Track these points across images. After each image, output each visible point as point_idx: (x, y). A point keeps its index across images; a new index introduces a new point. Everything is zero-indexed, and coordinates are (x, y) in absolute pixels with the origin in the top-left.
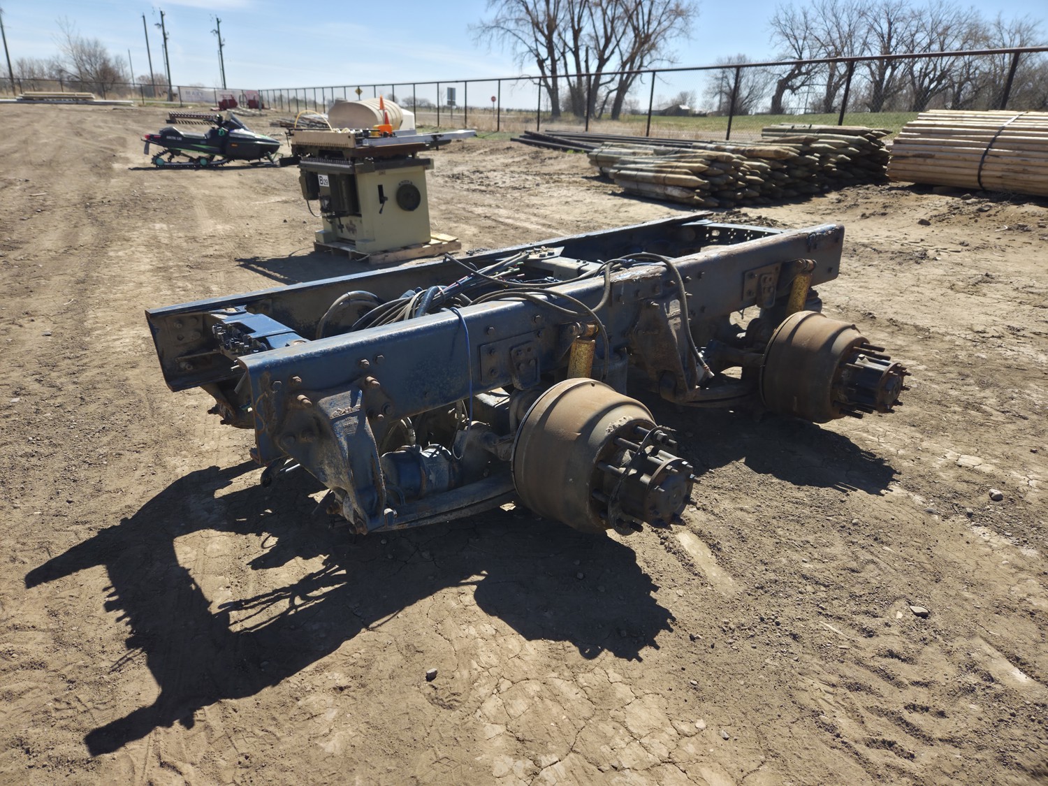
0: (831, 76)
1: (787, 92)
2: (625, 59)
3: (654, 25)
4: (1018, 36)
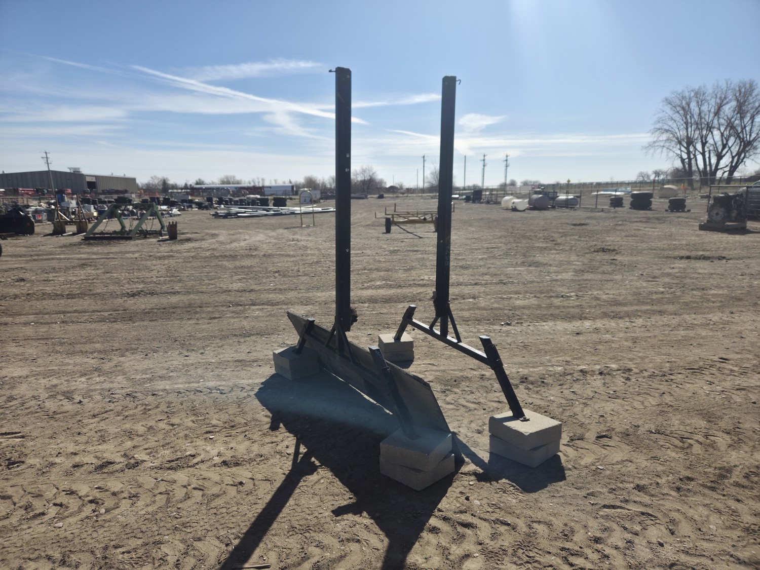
2: (734, 155)
3: (754, 135)
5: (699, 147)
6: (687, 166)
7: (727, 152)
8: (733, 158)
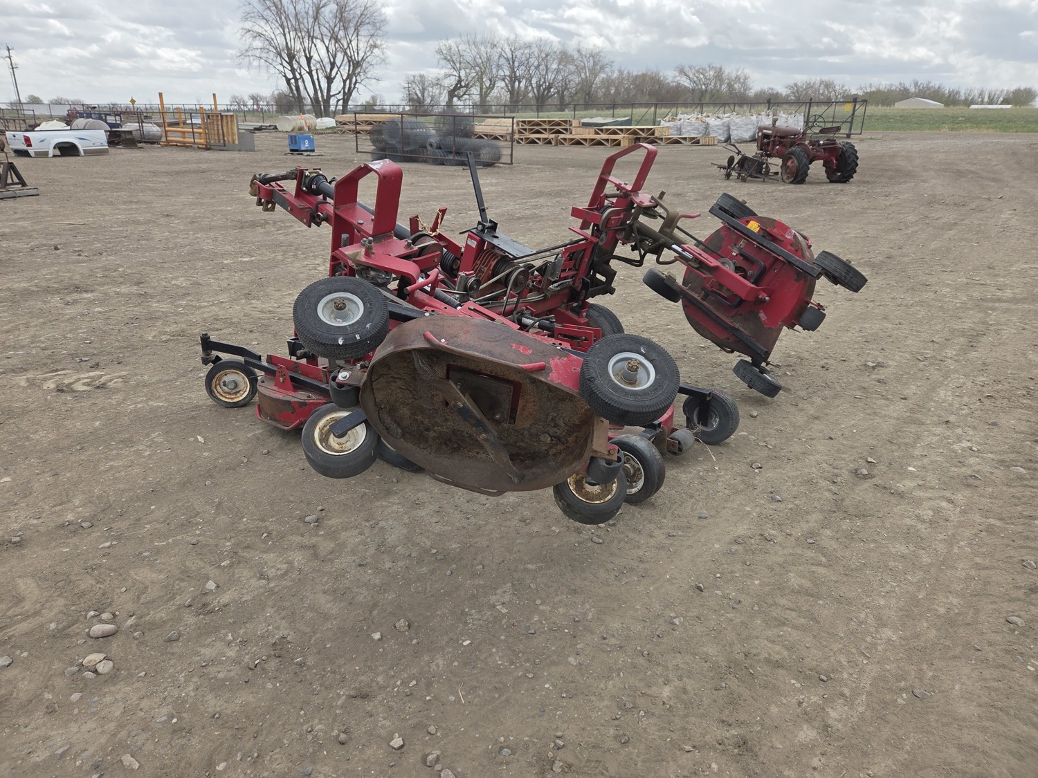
0: (481, 89)
1: (455, 99)
2: (344, 77)
3: (361, 54)
4: (591, 59)
5: (303, 62)
6: (294, 88)
7: (337, 73)
8: (344, 81)
